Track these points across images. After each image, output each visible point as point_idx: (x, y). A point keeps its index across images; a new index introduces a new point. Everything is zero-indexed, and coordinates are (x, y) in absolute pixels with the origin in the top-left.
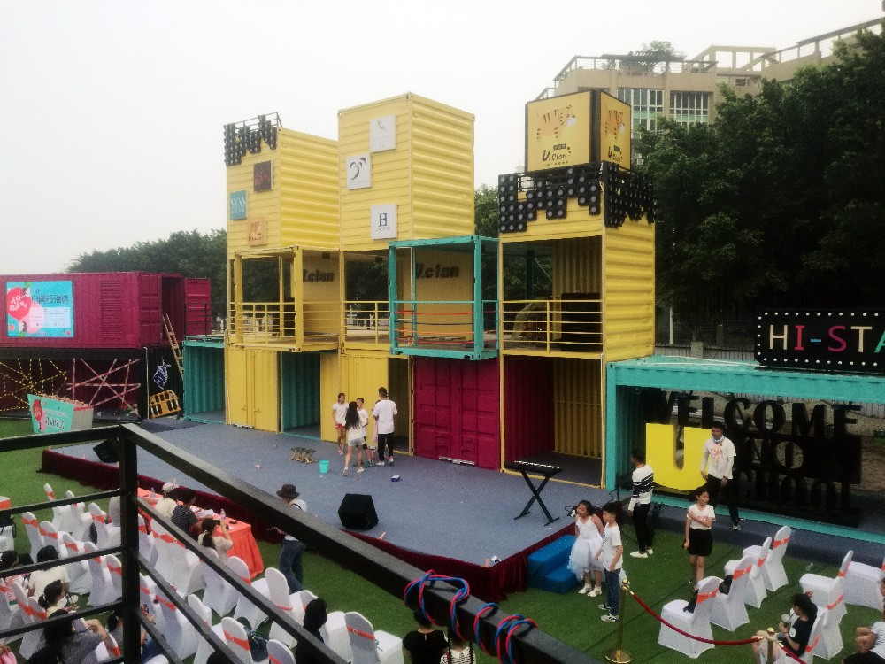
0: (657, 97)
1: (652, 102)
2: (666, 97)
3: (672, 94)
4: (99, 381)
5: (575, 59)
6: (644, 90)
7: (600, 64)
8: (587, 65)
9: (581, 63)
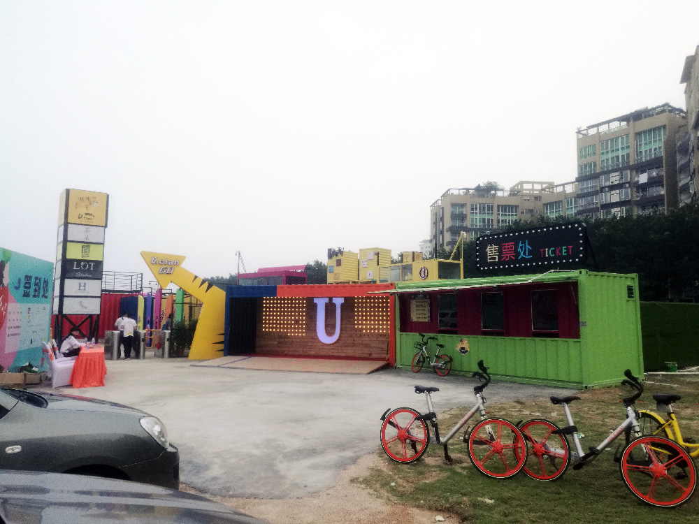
0: (490, 208)
1: (488, 210)
2: (495, 208)
3: (498, 206)
5: (449, 190)
6: (484, 205)
7: (462, 192)
8: (456, 192)
9: (452, 191)
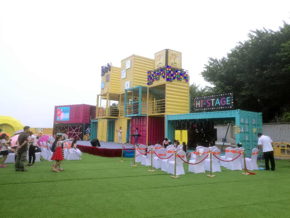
4: (73, 132)
